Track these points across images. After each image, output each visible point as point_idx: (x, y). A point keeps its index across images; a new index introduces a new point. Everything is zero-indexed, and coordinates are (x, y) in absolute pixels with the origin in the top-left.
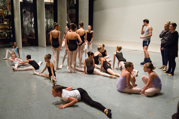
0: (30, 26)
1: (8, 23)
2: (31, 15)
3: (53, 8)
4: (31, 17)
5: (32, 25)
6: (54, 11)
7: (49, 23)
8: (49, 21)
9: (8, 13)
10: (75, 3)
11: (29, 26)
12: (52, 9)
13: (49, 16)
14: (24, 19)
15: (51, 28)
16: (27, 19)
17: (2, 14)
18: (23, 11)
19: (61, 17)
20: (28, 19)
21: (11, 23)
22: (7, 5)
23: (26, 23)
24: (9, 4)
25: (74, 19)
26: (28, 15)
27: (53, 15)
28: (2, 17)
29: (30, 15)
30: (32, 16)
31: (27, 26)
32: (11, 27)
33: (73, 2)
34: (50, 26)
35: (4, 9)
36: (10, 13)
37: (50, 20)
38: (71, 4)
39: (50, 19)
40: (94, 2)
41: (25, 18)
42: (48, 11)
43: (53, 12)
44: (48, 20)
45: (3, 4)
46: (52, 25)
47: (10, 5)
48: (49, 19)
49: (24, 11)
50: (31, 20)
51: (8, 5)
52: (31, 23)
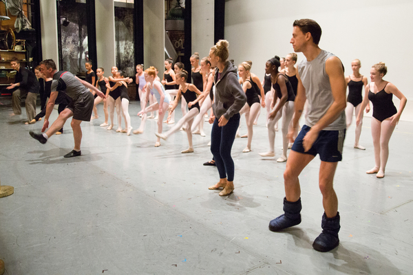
0: (77, 56)
1: (23, 49)
2: (80, 30)
3: (132, 15)
4: (80, 37)
5: (84, 55)
6: (134, 23)
7: (122, 51)
8: (122, 44)
9: (23, 26)
10: (183, 5)
11: (75, 57)
12: (130, 18)
13: (122, 34)
14: (62, 41)
15: (128, 62)
16: (70, 39)
17: (8, 26)
18: (62, 22)
19: (152, 37)
20: (73, 41)
21: (30, 49)
22: (23, 6)
23: (68, 50)
24: (27, 4)
25: (180, 42)
26: (73, 30)
27: (132, 33)
28: (9, 35)
29: (77, 32)
30: (83, 33)
31: (70, 57)
32: (31, 59)
33: (179, 4)
34: (126, 57)
35: (15, 16)
36: (28, 26)
37: (124, 42)
38: (173, 7)
39: (126, 40)
40: (226, 4)
41: (66, 37)
42: (121, 23)
43: (132, 24)
44: (120, 44)
45: (13, 5)
46: (131, 54)
47: (30, 6)
48: (123, 40)
49: (65, 22)
50: (81, 44)
51: (25, 8)
52: (81, 49)
